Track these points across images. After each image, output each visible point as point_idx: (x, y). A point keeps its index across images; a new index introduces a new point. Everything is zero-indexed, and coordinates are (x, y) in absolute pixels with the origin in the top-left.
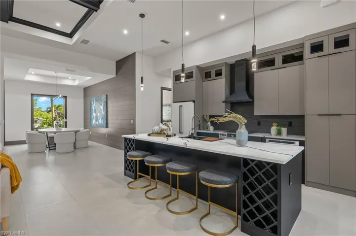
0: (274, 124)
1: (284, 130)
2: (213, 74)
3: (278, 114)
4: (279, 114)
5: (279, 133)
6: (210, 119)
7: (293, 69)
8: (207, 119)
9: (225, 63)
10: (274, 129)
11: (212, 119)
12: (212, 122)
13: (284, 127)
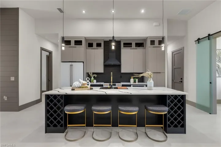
1: (137, 80)
2: (95, 45)
3: (133, 72)
5: (135, 82)
6: (93, 75)
7: (140, 50)
8: (91, 75)
10: (132, 80)
11: (94, 75)
12: (94, 77)
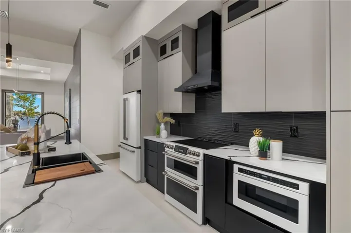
0: (257, 132)
1: (276, 146)
2: (169, 48)
3: (263, 111)
4: (267, 111)
5: (264, 153)
8: (160, 118)
9: (183, 26)
13: (276, 138)
